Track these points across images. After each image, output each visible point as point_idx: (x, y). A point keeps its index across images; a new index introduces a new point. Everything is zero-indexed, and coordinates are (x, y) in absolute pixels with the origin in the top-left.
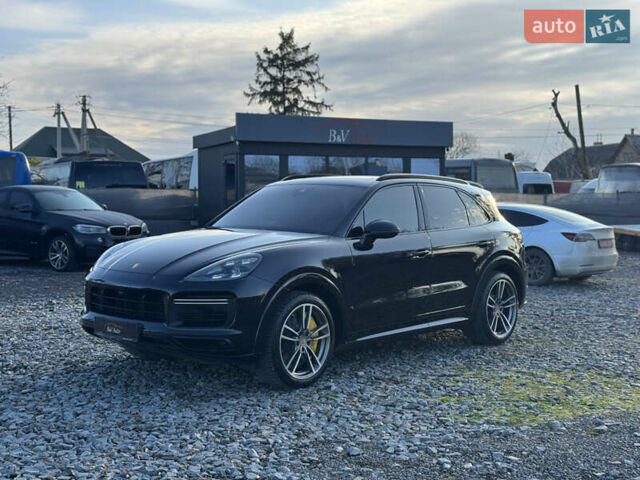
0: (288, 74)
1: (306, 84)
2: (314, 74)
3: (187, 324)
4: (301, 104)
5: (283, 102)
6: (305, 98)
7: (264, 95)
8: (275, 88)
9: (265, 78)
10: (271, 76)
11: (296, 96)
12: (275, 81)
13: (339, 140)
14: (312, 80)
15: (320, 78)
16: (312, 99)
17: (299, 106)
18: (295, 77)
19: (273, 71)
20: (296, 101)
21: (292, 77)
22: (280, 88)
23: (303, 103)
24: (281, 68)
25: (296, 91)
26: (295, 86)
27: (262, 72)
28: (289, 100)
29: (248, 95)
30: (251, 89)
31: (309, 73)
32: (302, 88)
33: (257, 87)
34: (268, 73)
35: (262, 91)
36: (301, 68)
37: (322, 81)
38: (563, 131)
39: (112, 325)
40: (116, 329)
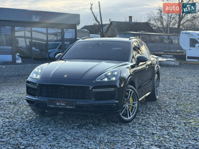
13: (36, 20)
38: (95, 19)
39: (59, 102)
40: (62, 103)
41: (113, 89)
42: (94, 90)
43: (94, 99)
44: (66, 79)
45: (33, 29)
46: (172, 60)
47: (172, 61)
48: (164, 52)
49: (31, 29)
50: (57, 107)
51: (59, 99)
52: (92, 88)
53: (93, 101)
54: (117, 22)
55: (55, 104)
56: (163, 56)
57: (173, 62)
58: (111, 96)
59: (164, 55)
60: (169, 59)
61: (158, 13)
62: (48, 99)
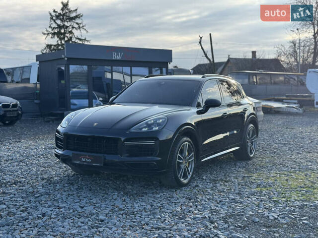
0: (66, 24)
1: (76, 29)
2: (80, 24)
3: (131, 155)
4: (74, 40)
5: (64, 38)
6: (76, 37)
7: (54, 34)
8: (60, 31)
9: (54, 25)
10: (57, 24)
11: (71, 35)
12: (59, 27)
13: (118, 58)
14: (79, 27)
15: (83, 26)
16: (80, 37)
17: (73, 40)
18: (70, 25)
19: (59, 22)
20: (71, 38)
21: (68, 25)
22: (63, 31)
23: (75, 39)
24: (62, 20)
25: (71, 32)
26: (70, 30)
27: (53, 22)
28: (67, 37)
29: (45, 34)
30: (47, 31)
31: (77, 23)
32: (74, 31)
33: (50, 30)
34: (56, 23)
35: (53, 32)
36: (73, 21)
37: (84, 28)
38: (204, 55)
39: (85, 157)
40: (88, 159)
41: (152, 143)
42: (127, 143)
43: (127, 155)
44: (95, 128)
45: (114, 68)
46: (294, 106)
47: (294, 108)
48: (287, 96)
49: (112, 68)
50: (82, 163)
51: (86, 153)
52: (124, 141)
53: (125, 158)
54: (236, 59)
55: (81, 160)
56: (284, 101)
57: (296, 108)
58: (148, 151)
59: (286, 99)
60: (291, 106)
61: (290, 47)
62: (73, 154)
